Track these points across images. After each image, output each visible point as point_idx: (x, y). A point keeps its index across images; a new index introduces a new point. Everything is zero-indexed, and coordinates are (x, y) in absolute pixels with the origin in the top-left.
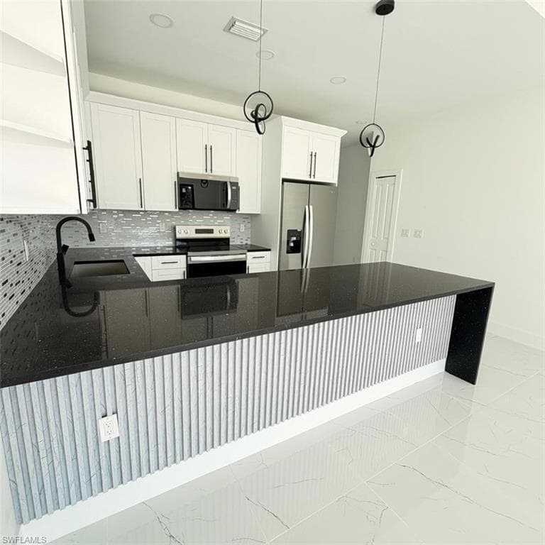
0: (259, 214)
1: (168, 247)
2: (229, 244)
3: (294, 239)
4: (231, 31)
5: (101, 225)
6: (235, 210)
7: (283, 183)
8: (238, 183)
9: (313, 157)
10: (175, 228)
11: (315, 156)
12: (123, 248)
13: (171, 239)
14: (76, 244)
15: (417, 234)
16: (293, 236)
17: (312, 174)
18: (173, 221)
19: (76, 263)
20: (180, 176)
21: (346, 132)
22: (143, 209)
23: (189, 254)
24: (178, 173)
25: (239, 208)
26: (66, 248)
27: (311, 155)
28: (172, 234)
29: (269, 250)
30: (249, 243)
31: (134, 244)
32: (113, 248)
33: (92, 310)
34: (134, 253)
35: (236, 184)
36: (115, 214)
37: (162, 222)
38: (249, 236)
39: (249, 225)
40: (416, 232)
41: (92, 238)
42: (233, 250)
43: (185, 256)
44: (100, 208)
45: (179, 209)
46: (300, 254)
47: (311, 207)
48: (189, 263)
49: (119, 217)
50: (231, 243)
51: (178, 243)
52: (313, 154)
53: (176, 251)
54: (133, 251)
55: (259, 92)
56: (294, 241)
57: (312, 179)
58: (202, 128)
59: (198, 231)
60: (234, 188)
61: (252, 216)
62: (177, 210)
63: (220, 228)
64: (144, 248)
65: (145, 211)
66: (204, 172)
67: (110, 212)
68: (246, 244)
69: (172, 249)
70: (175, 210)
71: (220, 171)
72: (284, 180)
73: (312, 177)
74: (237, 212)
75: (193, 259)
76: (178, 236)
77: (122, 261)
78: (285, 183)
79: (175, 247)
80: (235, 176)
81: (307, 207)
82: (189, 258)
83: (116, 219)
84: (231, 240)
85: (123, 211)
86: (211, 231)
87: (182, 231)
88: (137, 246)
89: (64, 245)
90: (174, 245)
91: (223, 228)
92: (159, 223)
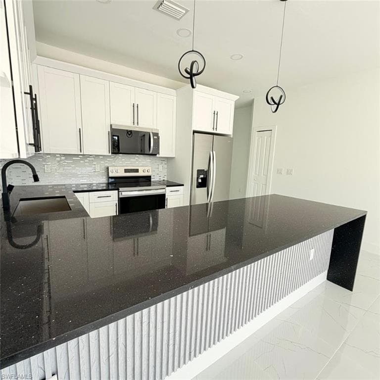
0: (174, 158)
1: (102, 184)
2: (150, 181)
3: (202, 176)
4: (159, 9)
5: (46, 166)
6: (156, 155)
7: (193, 134)
8: (158, 134)
9: (216, 115)
10: (108, 168)
11: (217, 114)
12: (64, 185)
13: (104, 177)
14: (24, 182)
15: (289, 172)
16: (201, 175)
17: (215, 127)
18: (107, 163)
19: (22, 200)
20: (113, 127)
21: (239, 97)
22: (82, 153)
23: (121, 189)
24: (111, 125)
25: (159, 153)
26: (11, 187)
27: (214, 113)
28: (106, 173)
29: (183, 185)
30: (166, 179)
31: (73, 182)
32: (55, 185)
33: (36, 242)
34: (74, 189)
35: (156, 134)
36: (57, 157)
37: (97, 164)
38: (166, 174)
39: (166, 166)
40: (288, 171)
41: (36, 178)
42: (154, 185)
43: (117, 191)
44: (45, 152)
45: (112, 153)
46: (206, 188)
47: (214, 152)
48: (120, 196)
49: (61, 160)
50: (152, 180)
51: (111, 180)
52: (216, 113)
53: (109, 186)
54: (73, 187)
55: (193, 51)
56: (202, 178)
57: (215, 131)
58: (131, 91)
59: (126, 171)
60: (156, 137)
61: (168, 159)
62: (110, 154)
63: (143, 168)
64: (82, 184)
65: (83, 155)
66: (132, 125)
67: (54, 155)
68: (164, 180)
69: (105, 185)
70: (109, 154)
71: (145, 125)
72: (194, 132)
73: (215, 130)
74: (158, 155)
75: (123, 193)
76: (111, 175)
77: (64, 197)
78: (195, 134)
79: (108, 184)
80: (156, 128)
81: (211, 153)
82: (120, 193)
83: (58, 162)
84: (152, 177)
85: (65, 155)
86: (137, 171)
87: (114, 171)
88: (77, 183)
89: (9, 185)
90: (107, 182)
91: (147, 168)
92: (95, 165)
